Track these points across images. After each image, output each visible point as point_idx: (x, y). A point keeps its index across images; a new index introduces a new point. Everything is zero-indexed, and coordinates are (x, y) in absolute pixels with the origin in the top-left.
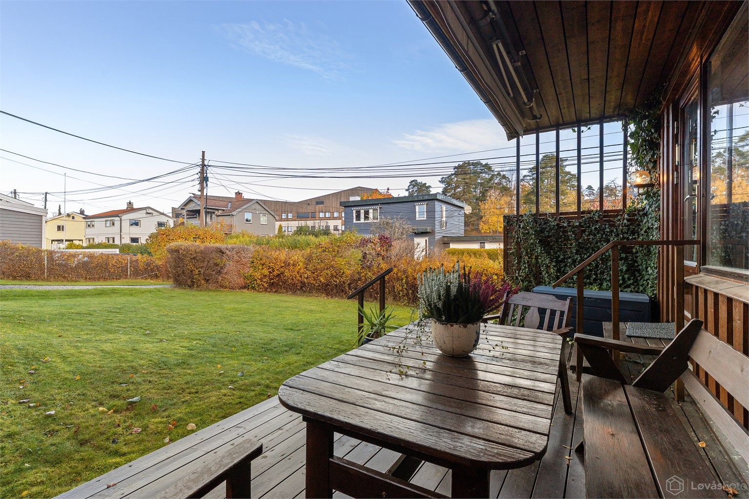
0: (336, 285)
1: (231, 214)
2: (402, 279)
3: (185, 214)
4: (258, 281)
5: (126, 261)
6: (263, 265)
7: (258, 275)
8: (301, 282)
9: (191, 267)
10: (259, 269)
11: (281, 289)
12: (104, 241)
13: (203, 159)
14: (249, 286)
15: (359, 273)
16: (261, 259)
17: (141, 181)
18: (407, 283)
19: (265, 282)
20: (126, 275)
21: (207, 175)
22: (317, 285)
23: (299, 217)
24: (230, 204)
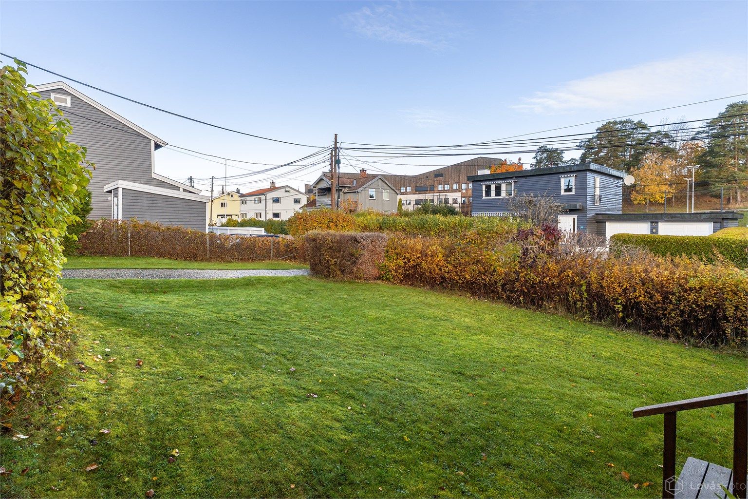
0: (485, 285)
1: (356, 191)
2: (581, 286)
3: (317, 191)
4: (393, 272)
5: (270, 243)
6: (397, 254)
7: (392, 265)
8: (441, 276)
9: (327, 257)
10: (394, 259)
11: (417, 281)
12: (254, 217)
13: (336, 142)
14: (383, 277)
15: (516, 272)
16: (395, 248)
17: (282, 166)
18: (588, 291)
19: (399, 273)
20: (270, 257)
21: (338, 158)
22: (461, 281)
23: (418, 190)
24: (355, 181)
